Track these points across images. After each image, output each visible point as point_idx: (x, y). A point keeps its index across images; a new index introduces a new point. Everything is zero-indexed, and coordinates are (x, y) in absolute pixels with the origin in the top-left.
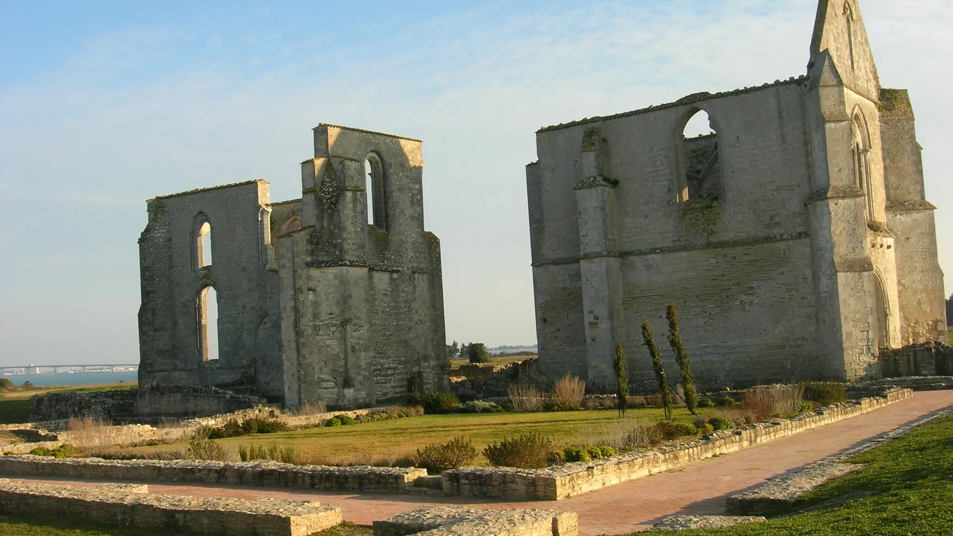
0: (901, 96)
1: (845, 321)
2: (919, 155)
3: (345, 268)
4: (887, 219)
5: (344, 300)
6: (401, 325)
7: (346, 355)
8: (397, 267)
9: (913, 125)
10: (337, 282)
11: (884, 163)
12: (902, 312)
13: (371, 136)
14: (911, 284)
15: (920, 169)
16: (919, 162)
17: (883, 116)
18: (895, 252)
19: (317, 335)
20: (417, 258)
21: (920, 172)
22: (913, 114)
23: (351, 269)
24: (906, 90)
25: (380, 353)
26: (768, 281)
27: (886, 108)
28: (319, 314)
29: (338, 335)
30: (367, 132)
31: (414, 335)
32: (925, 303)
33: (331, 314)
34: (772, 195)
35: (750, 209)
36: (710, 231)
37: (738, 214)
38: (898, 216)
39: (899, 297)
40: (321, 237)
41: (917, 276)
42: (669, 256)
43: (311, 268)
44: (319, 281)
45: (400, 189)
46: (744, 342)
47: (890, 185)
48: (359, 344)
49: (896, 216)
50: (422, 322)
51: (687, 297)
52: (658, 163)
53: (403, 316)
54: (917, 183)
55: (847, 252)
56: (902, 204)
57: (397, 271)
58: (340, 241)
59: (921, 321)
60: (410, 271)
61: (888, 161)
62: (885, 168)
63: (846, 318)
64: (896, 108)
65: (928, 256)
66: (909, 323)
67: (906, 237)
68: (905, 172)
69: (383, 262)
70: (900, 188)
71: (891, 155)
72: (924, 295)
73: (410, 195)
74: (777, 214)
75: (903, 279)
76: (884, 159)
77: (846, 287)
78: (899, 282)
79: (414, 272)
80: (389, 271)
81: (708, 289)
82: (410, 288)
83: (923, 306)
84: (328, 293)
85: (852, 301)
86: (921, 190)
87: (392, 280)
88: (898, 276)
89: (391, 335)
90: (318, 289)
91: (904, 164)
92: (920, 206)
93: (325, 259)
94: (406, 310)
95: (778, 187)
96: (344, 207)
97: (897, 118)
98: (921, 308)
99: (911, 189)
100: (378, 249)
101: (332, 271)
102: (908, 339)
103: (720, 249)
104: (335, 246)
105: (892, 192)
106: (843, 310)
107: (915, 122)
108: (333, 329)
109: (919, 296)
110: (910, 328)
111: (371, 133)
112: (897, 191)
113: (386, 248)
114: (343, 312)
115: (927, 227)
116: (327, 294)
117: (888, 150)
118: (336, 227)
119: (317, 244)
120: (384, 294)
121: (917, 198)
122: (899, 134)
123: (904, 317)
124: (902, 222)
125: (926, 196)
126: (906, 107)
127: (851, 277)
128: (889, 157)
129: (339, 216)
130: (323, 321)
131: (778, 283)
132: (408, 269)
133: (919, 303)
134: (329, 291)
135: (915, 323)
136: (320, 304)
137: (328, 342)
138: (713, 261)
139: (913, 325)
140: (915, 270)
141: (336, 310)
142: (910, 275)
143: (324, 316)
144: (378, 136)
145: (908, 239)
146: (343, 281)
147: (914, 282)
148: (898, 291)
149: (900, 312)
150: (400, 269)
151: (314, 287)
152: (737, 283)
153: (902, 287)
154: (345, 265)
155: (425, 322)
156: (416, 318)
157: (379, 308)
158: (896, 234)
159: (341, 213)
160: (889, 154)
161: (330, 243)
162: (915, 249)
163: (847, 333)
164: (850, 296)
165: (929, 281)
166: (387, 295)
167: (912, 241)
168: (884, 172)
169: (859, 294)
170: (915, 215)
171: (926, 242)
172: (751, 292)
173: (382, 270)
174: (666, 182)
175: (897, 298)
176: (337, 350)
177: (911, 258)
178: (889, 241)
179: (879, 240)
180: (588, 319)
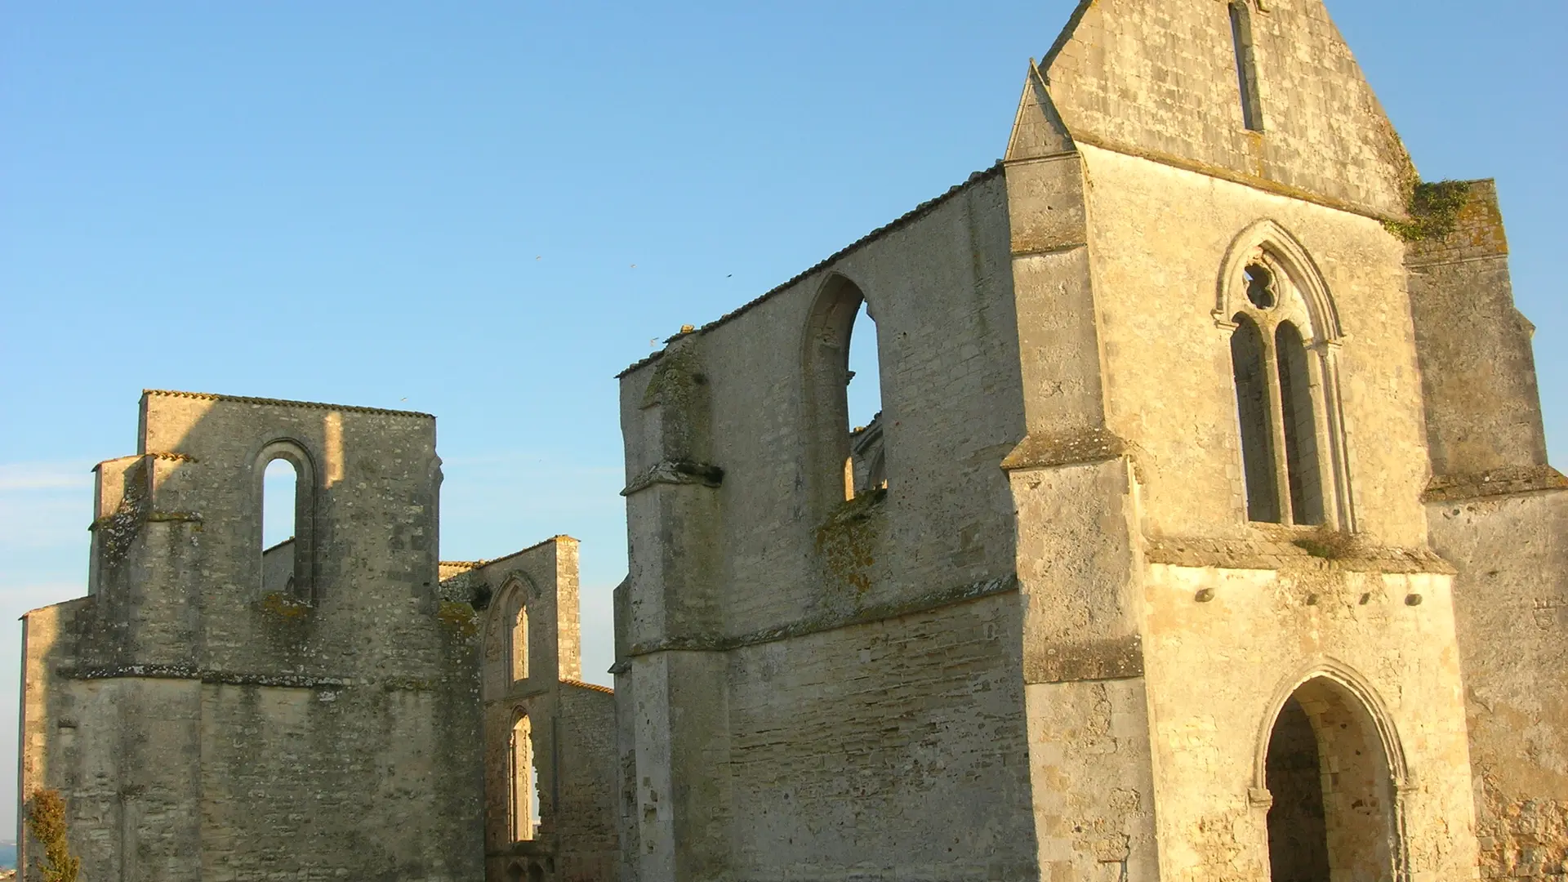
0: (1473, 196)
1: (1048, 833)
2: (1524, 345)
3: (130, 681)
4: (1431, 524)
5: (129, 747)
6: (341, 800)
7: (123, 864)
8: (335, 677)
9: (1504, 266)
10: (114, 709)
11: (1424, 375)
12: (1480, 779)
13: (277, 411)
14: (1506, 697)
15: (1529, 380)
16: (1526, 363)
17: (1417, 253)
18: (1456, 613)
19: (77, 818)
20: (403, 658)
21: (1530, 392)
22: (1503, 238)
23: (149, 684)
24: (1491, 181)
25: (270, 859)
26: (962, 708)
27: (1427, 232)
28: (79, 774)
29: (111, 820)
30: (269, 402)
31: (381, 821)
32: (1549, 751)
33: (101, 776)
34: (966, 474)
35: (928, 517)
36: (862, 579)
37: (907, 530)
38: (1464, 515)
39: (1470, 735)
40: (94, 617)
41: (1525, 677)
42: (796, 644)
43: (72, 681)
44: (85, 707)
45: (360, 516)
46: (923, 872)
47: (1443, 432)
48: (161, 840)
49: (1457, 512)
50: (407, 793)
51: (824, 748)
52: (780, 419)
53: (348, 781)
54: (1523, 420)
55: (1070, 625)
56: (1475, 480)
57: (334, 688)
58: (125, 624)
59: (1538, 800)
60: (377, 687)
61: (1433, 370)
62: (1427, 388)
63: (1053, 821)
64: (1458, 227)
65: (1555, 618)
66: (1504, 809)
67: (1489, 569)
68: (1484, 393)
69: (292, 668)
70: (1471, 437)
71: (1440, 353)
72: (1546, 729)
73: (390, 527)
74: (975, 527)
75: (1481, 686)
76: (1421, 364)
77: (1053, 727)
78: (1470, 695)
79: (389, 689)
80: (309, 687)
81: (860, 728)
82: (373, 722)
83: (1544, 758)
84: (99, 733)
85: (1074, 773)
86: (1534, 437)
87: (317, 705)
88: (1467, 677)
89: (308, 821)
90: (82, 724)
91: (1481, 373)
92: (1529, 481)
93: (98, 662)
94: (359, 767)
95: (976, 453)
96: (142, 554)
97: (1456, 253)
98: (1537, 764)
99: (1505, 439)
100: (279, 640)
101: (108, 686)
102: (1501, 851)
103: (877, 626)
104: (117, 635)
105: (1448, 451)
106: (1042, 796)
107: (1509, 260)
108: (104, 807)
109: (1529, 733)
110: (1506, 822)
111: (277, 403)
112: (1464, 446)
113: (305, 638)
114: (121, 771)
115: (1552, 538)
116: (97, 734)
117: (1434, 338)
118: (120, 597)
119: (87, 631)
120: (290, 735)
121: (1524, 461)
122: (1461, 293)
123: (1488, 792)
124: (1476, 529)
125: (1549, 454)
126: (1484, 224)
127: (1072, 698)
128: (1437, 358)
129: (128, 575)
130: (87, 790)
131: (978, 714)
132: (372, 682)
133: (1532, 751)
134: (99, 729)
135: (1521, 808)
136: (84, 755)
137: (94, 835)
138: (866, 656)
139: (1515, 812)
140: (1517, 657)
141: (109, 768)
142: (1502, 673)
143: (89, 780)
144: (298, 410)
145: (1493, 573)
146: (128, 710)
147: (1515, 693)
148: (1468, 721)
149: (1474, 777)
150: (347, 682)
151: (74, 718)
152: (907, 713)
153: (1477, 709)
154: (132, 674)
155: (418, 794)
156: (387, 785)
157: (272, 765)
158: (1457, 565)
159: (132, 568)
160: (1434, 349)
161: (109, 629)
162: (1515, 602)
163: (1056, 865)
164: (1066, 753)
165: (1559, 688)
166: (300, 737)
167: (1507, 578)
168: (1424, 399)
169: (1098, 749)
170: (1514, 507)
171: (1548, 580)
172: (932, 737)
173: (284, 685)
174: (792, 465)
175: (1464, 738)
176: (110, 851)
177: (1506, 626)
178: (1421, 583)
179: (1356, 582)
180: (643, 798)
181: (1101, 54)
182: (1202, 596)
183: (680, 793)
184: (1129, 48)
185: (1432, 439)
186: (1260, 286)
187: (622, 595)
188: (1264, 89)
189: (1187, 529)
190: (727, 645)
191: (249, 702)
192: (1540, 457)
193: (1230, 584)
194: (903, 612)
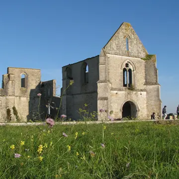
2: (156, 71)
4: (145, 87)
9: (155, 63)
13: (23, 69)
17: (146, 62)
22: (155, 61)
32: (155, 108)
41: (152, 102)
49: (147, 86)
54: (155, 78)
55: (102, 96)
62: (146, 75)
64: (151, 59)
69: (24, 95)
72: (155, 106)
76: (145, 72)
78: (147, 103)
91: (151, 73)
92: (155, 84)
93: (4, 94)
96: (9, 84)
97: (150, 62)
106: (98, 109)
109: (153, 107)
112: (149, 80)
113: (26, 92)
117: (147, 70)
118: (6, 88)
121: (155, 82)
122: (150, 66)
124: (149, 88)
126: (154, 59)
127: (101, 102)
128: (147, 72)
129: (7, 86)
130: (2, 107)
132: (33, 97)
136: (2, 104)
137: (3, 111)
140: (152, 100)
141: (5, 105)
144: (25, 69)
145: (150, 92)
146: (7, 99)
148: (146, 105)
154: (8, 96)
158: (147, 91)
161: (5, 91)
173: (23, 97)
178: (142, 93)
179: (134, 92)
180: (63, 109)
181: (111, 45)
182: (117, 93)
183: (67, 108)
184: (114, 44)
185: (146, 79)
186: (127, 65)
187: (62, 89)
188: (129, 47)
189: (116, 87)
190: (73, 95)
191: (20, 98)
192: (157, 82)
193: (119, 92)
194: (89, 93)
